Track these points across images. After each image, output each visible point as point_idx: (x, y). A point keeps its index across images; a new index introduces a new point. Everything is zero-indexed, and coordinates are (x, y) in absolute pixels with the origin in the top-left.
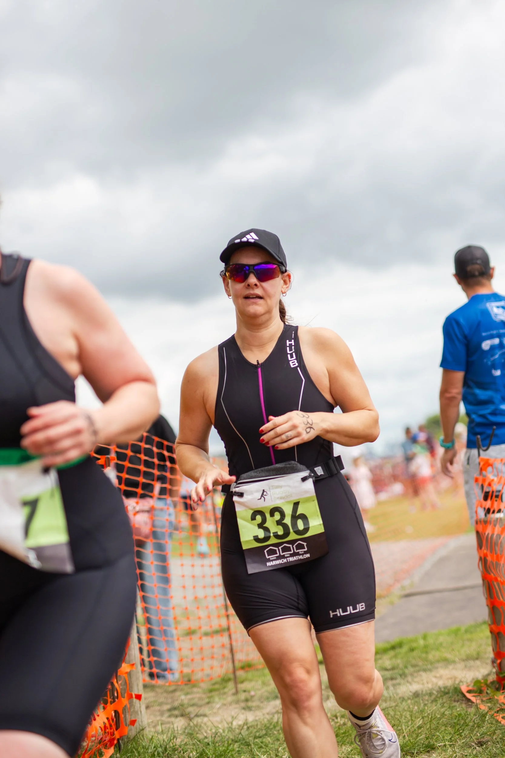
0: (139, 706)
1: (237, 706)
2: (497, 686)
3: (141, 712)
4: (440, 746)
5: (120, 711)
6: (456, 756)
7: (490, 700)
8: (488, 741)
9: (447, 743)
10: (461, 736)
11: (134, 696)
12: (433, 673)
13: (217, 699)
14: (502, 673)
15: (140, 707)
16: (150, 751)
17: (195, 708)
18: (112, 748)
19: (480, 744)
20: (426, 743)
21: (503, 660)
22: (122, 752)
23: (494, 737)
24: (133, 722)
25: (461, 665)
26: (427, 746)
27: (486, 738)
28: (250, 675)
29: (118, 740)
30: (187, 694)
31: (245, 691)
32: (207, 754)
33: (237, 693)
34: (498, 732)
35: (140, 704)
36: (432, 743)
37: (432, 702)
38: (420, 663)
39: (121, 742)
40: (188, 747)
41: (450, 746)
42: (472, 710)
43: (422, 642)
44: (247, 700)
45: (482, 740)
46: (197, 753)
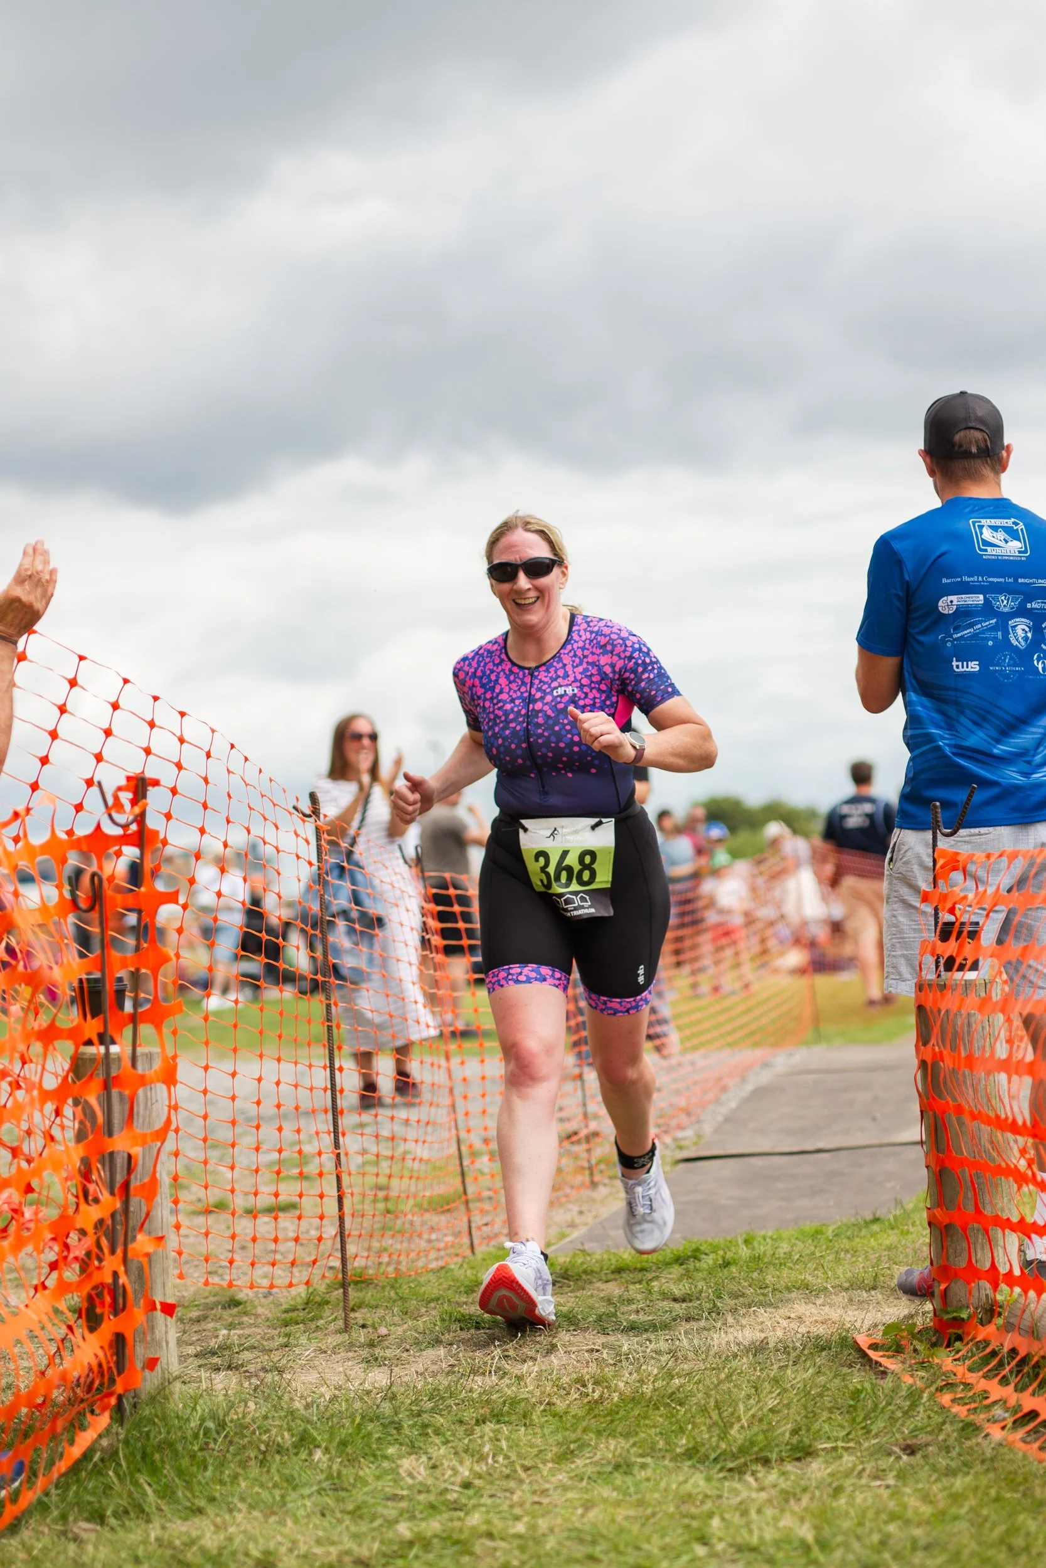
0: (164, 1328)
1: (351, 1354)
2: (934, 1339)
3: (167, 1343)
4: (823, 1450)
5: (129, 1336)
6: (864, 1469)
7: (923, 1365)
8: (927, 1445)
9: (840, 1444)
10: (869, 1432)
11: (158, 1306)
12: (783, 1311)
13: (303, 1340)
14: (948, 1313)
15: (166, 1332)
16: (193, 1425)
17: (256, 1353)
18: (107, 1414)
19: (911, 1450)
20: (794, 1440)
21: (953, 1285)
22: (127, 1426)
23: (941, 1438)
24: (152, 1363)
25: (842, 1298)
26: (794, 1449)
27: (923, 1438)
28: (369, 1295)
29: (120, 1398)
30: (231, 1326)
31: (364, 1326)
32: (315, 1439)
33: (347, 1328)
34: (948, 1427)
35: (166, 1326)
36: (806, 1441)
37: (795, 1363)
38: (749, 1291)
39: (125, 1401)
40: (270, 1421)
41: (846, 1449)
42: (888, 1383)
43: (744, 1252)
44: (371, 1345)
45: (914, 1441)
46: (292, 1435)
